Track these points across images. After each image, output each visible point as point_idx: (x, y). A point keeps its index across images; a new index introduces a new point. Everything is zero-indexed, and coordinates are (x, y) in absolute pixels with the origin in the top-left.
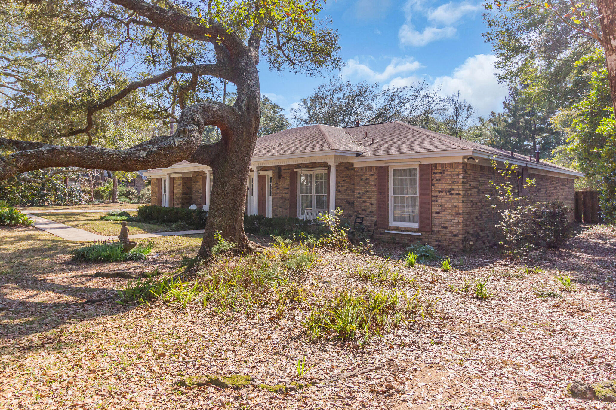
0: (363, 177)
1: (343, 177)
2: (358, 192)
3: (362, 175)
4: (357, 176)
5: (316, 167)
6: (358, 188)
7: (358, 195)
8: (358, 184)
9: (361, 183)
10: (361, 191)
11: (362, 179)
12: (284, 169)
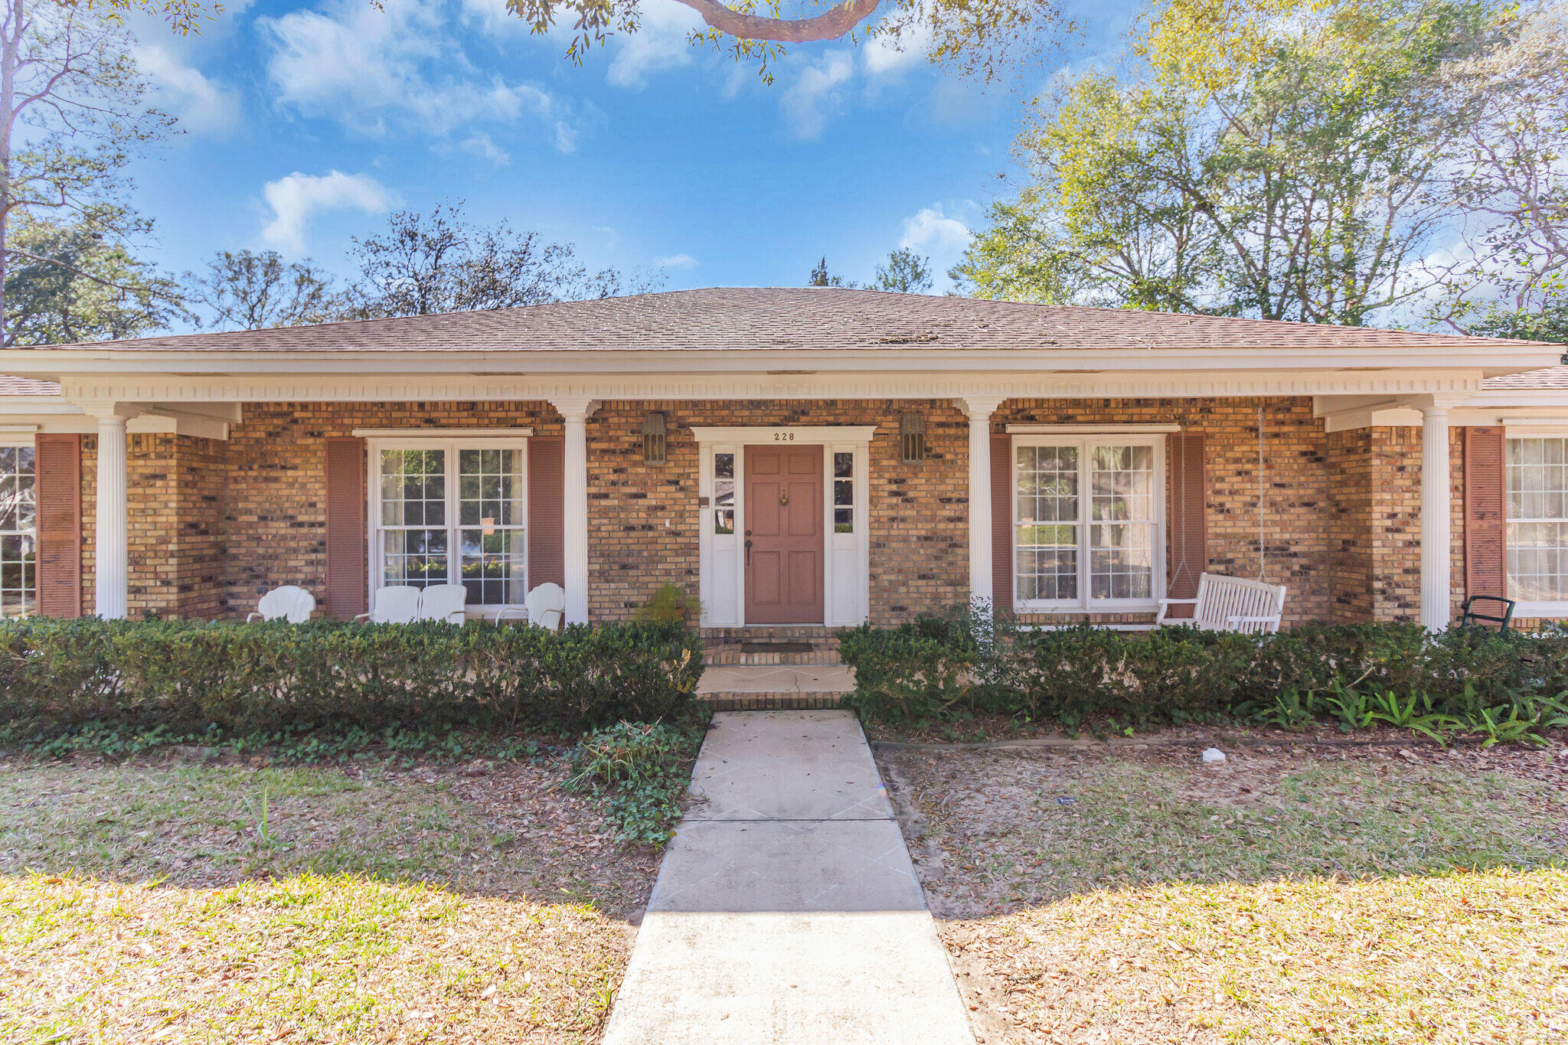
0: (1406, 462)
1: (1237, 461)
2: (1388, 510)
3: (1403, 455)
4: (1379, 455)
5: (1113, 422)
6: (1387, 496)
7: (1389, 523)
8: (1387, 485)
9: (1398, 482)
10: (1398, 509)
11: (1402, 469)
12: (941, 425)
